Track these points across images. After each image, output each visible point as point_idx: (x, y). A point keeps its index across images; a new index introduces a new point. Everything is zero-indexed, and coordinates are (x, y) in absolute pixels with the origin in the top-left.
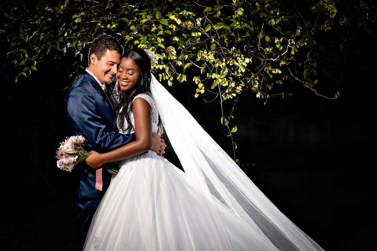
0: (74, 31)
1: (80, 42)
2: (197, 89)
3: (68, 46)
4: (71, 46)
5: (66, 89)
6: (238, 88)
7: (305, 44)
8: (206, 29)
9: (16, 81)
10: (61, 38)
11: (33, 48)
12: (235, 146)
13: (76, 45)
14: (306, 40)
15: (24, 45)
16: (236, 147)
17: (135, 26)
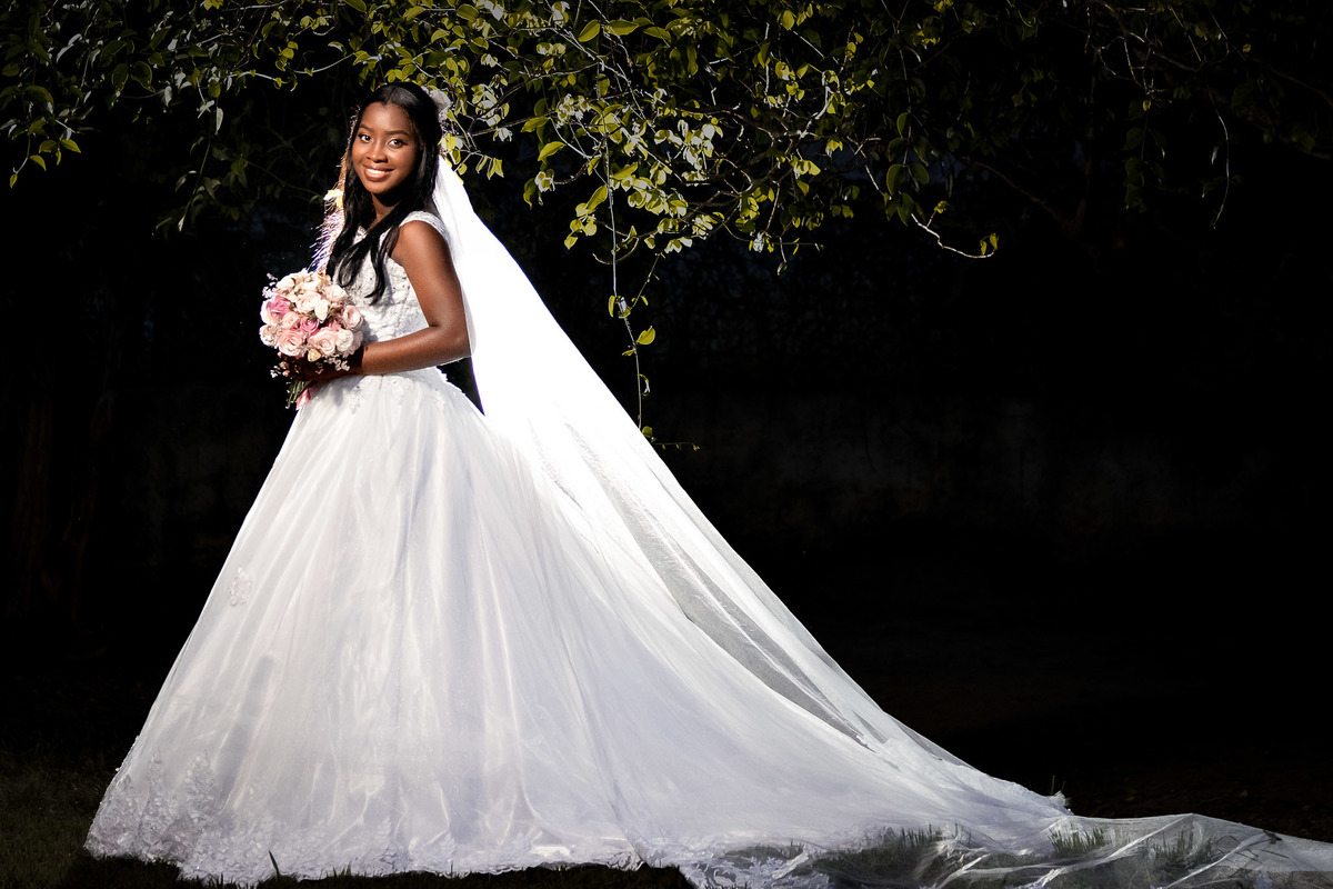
0: (199, 36)
1: (216, 73)
2: (573, 222)
3: (178, 84)
4: (187, 84)
5: (166, 224)
6: (698, 221)
7: (867, 86)
8: (584, 33)
9: (13, 180)
10: (160, 55)
11: (68, 84)
12: (643, 387)
13: (204, 82)
14: (874, 73)
15: (42, 75)
16: (648, 389)
17: (386, 24)
